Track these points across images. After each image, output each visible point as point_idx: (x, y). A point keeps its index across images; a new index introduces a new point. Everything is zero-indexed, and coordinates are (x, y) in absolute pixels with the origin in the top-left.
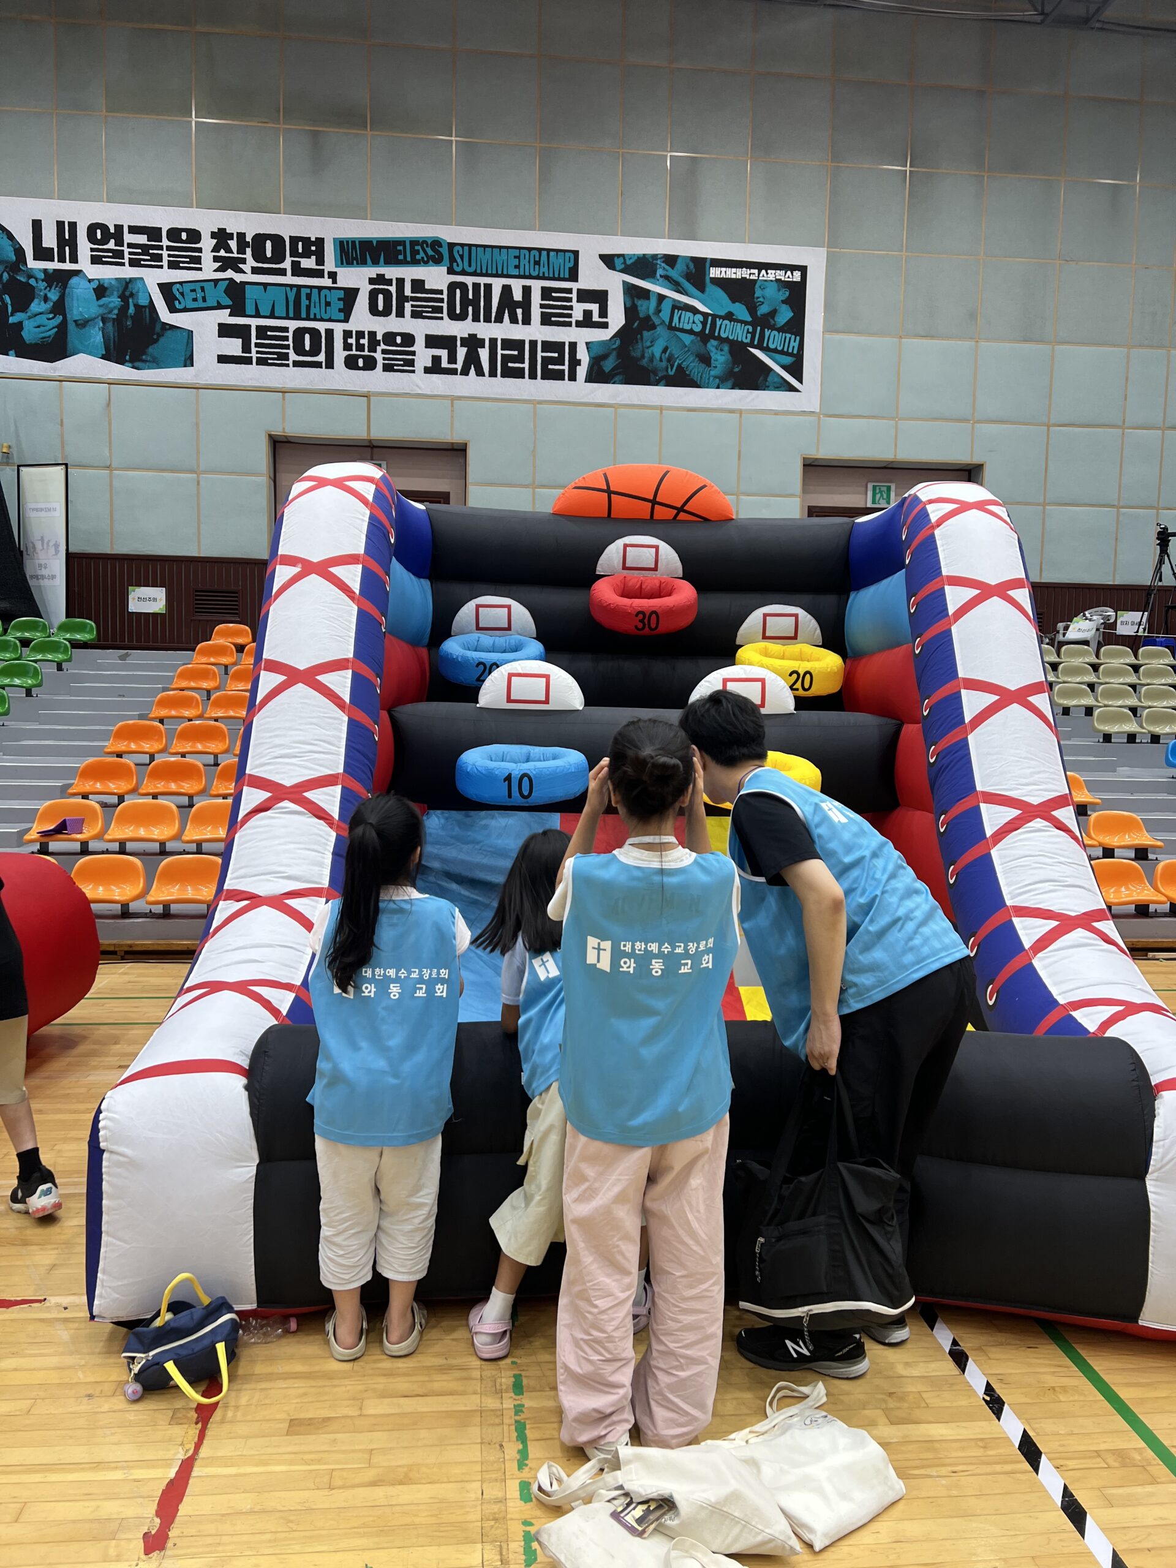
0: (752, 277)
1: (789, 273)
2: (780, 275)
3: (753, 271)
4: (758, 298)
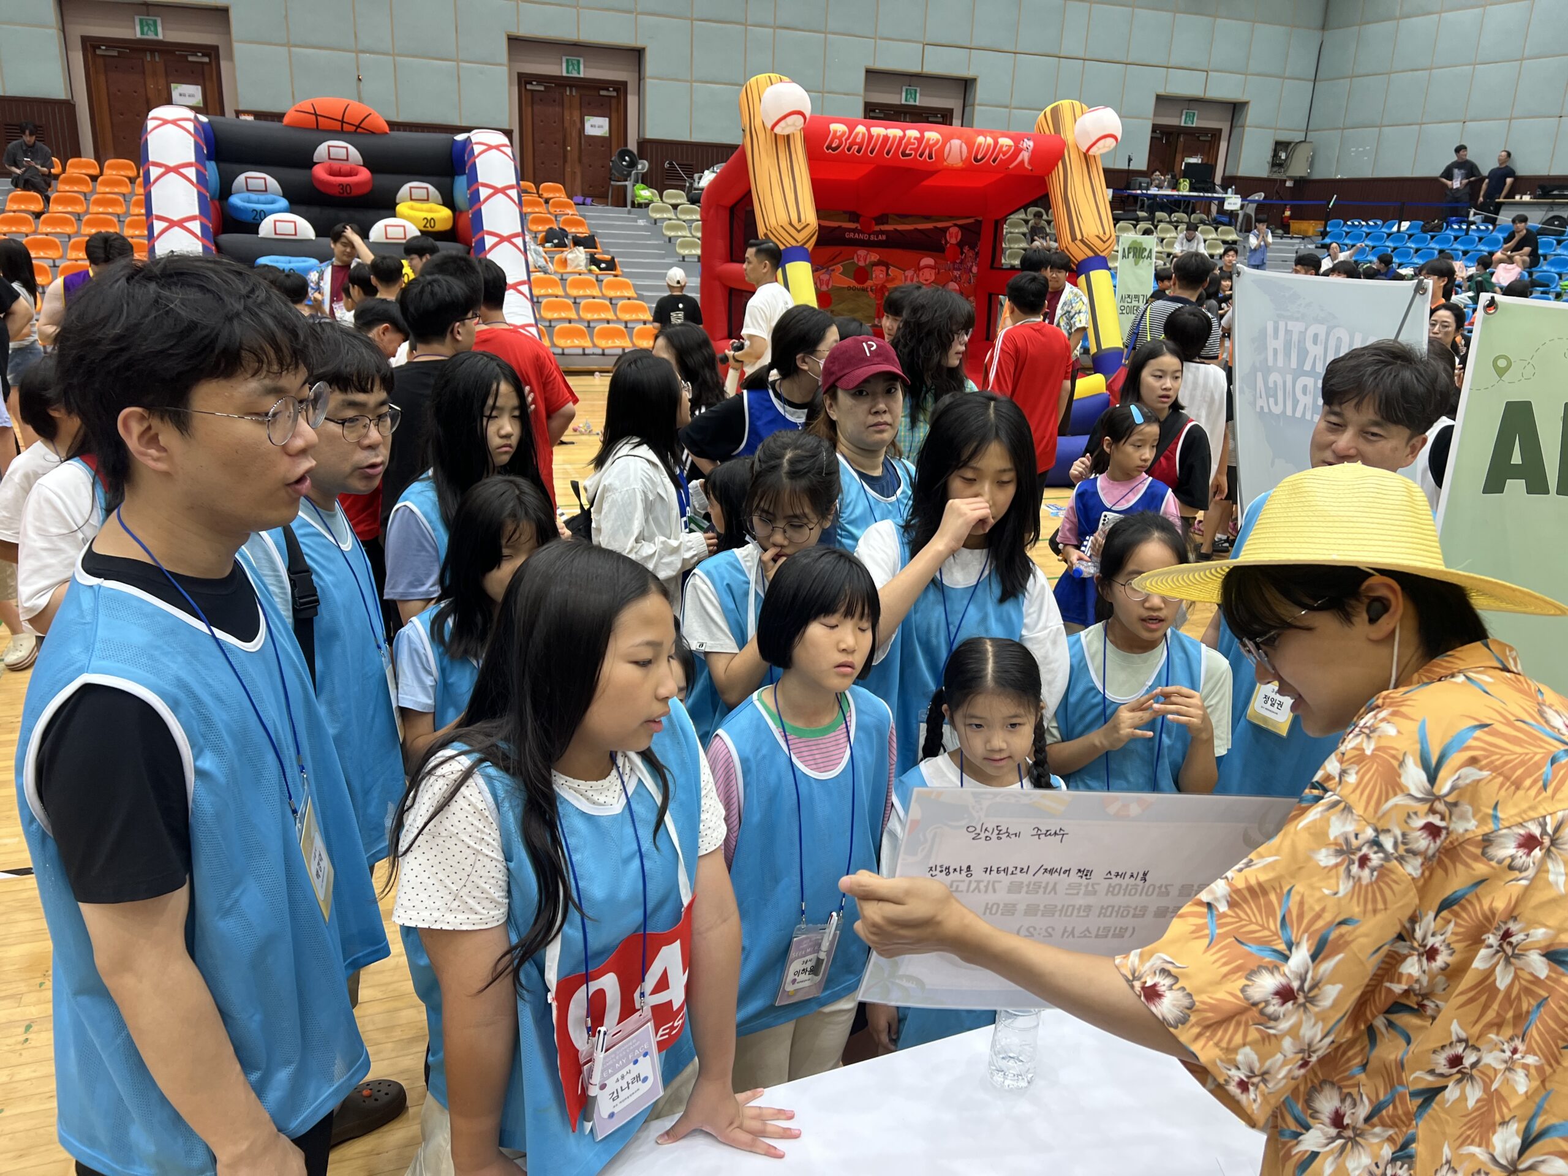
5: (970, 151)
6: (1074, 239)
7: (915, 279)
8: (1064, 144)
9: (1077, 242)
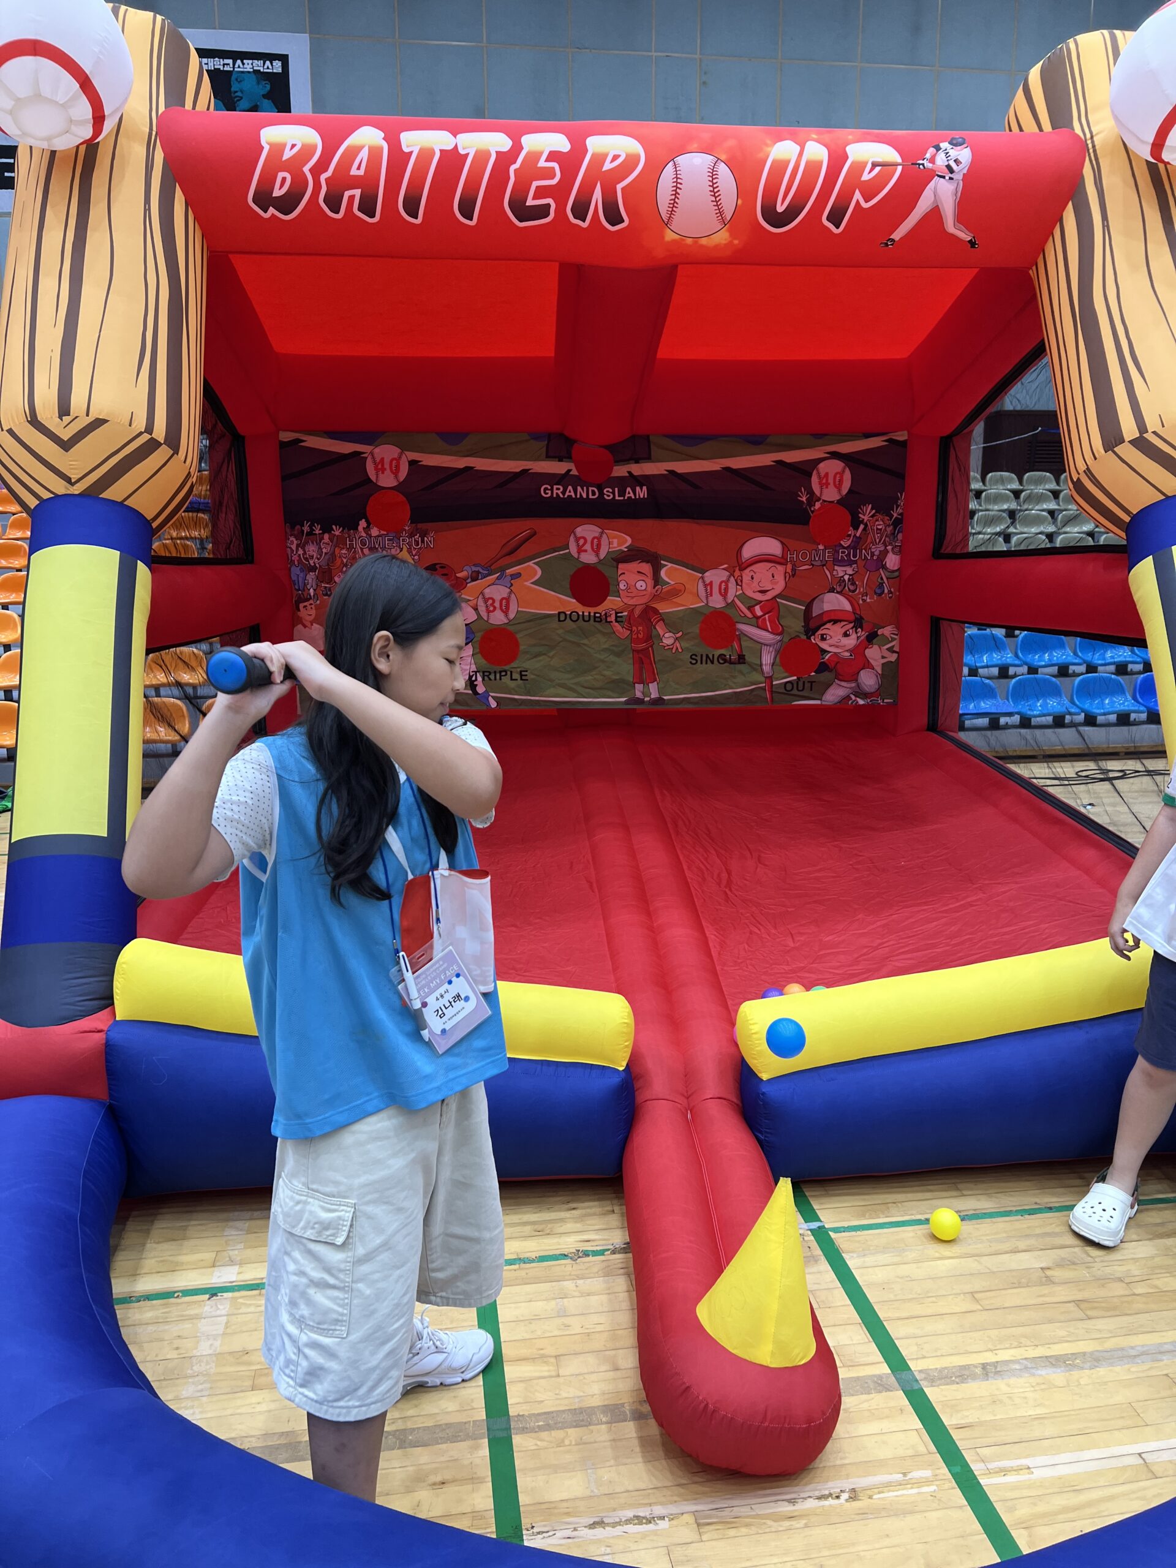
0: (227, 68)
1: (268, 63)
2: (258, 65)
3: (227, 61)
4: (236, 92)
5: (745, 190)
6: (1112, 438)
7: (733, 591)
8: (1082, 148)
9: (1126, 450)
